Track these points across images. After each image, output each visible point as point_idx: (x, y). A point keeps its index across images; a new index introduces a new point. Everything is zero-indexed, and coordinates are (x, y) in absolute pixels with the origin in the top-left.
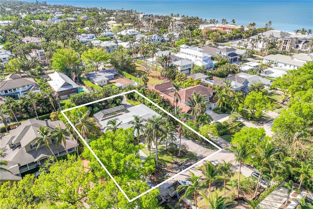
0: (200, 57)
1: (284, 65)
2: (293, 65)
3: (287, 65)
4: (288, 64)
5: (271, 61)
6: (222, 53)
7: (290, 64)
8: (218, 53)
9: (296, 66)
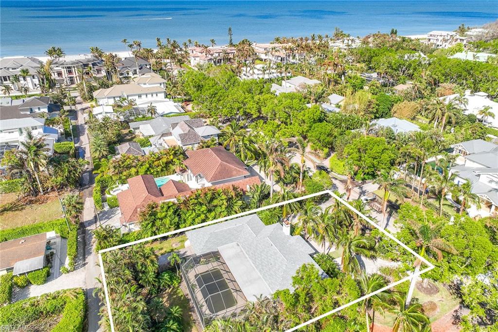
0: (34, 128)
1: (138, 96)
3: (142, 96)
4: (143, 94)
5: (117, 97)
6: (37, 111)
7: (146, 93)
8: (29, 113)
9: (154, 93)
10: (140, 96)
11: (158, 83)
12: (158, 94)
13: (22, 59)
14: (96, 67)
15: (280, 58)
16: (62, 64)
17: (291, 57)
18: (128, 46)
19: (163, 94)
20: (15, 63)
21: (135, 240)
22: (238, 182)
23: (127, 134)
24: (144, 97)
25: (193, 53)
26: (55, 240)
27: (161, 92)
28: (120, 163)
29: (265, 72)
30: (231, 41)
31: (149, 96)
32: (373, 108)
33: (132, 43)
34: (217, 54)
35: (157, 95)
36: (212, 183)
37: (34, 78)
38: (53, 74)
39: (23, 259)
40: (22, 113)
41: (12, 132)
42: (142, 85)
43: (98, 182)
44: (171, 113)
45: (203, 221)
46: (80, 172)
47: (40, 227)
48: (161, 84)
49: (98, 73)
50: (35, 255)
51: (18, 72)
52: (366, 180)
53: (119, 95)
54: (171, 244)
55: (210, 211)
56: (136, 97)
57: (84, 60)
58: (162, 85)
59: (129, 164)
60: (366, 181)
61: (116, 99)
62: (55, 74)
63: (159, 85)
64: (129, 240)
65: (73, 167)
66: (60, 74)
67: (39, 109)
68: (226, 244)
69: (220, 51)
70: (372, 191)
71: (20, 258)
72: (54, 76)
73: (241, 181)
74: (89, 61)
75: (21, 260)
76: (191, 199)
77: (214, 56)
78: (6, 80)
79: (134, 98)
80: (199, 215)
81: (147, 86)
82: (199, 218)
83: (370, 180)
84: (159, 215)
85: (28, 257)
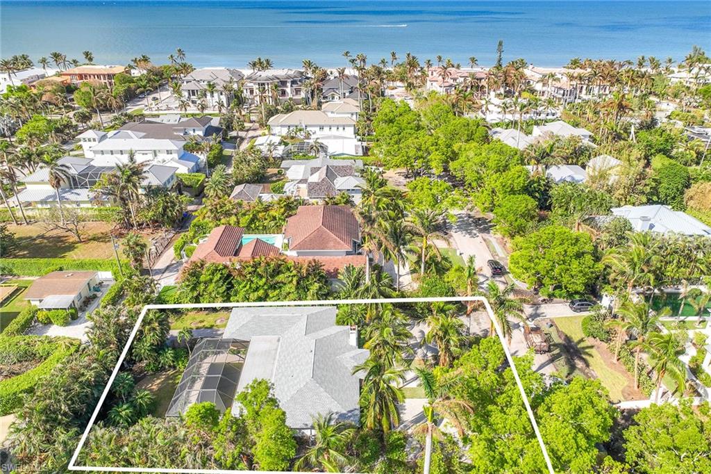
0: (169, 152)
1: (318, 128)
2: (334, 126)
3: (325, 128)
4: (327, 126)
5: (293, 126)
6: (192, 132)
7: (330, 124)
8: (182, 134)
9: (341, 126)
10: (322, 128)
11: (348, 113)
12: (346, 128)
13: (221, 70)
14: (295, 86)
15: (562, 92)
16: (255, 80)
17: (584, 91)
18: (350, 61)
19: (353, 128)
20: (213, 75)
21: (175, 303)
22: (336, 258)
23: (275, 175)
24: (326, 129)
25: (432, 75)
26: (107, 283)
27: (350, 126)
28: (218, 207)
29: (507, 110)
30: (499, 61)
31: (334, 129)
32: (646, 185)
33: (355, 58)
34: (462, 79)
35: (344, 129)
36: (298, 253)
37: (221, 94)
38: (245, 91)
39: (56, 294)
40: (175, 133)
41: (146, 154)
42: (330, 114)
43: (194, 226)
44: (343, 154)
45: (260, 299)
46: (177, 210)
47: (99, 264)
48: (352, 114)
49: (297, 94)
50: (69, 292)
51: (204, 85)
52: (556, 297)
53: (296, 124)
54: (216, 319)
55: (273, 287)
56: (317, 129)
57: (283, 76)
58: (355, 116)
59: (228, 211)
60: (555, 299)
61: (291, 129)
62: (248, 91)
63: (350, 115)
64: (168, 301)
65: (172, 202)
66: (252, 92)
67: (194, 130)
68: (265, 334)
69: (467, 75)
70: (552, 317)
71: (55, 292)
72: (246, 94)
73: (340, 257)
74: (289, 77)
75: (54, 294)
76: (248, 267)
77: (458, 81)
78: (194, 94)
79: (313, 129)
80: (257, 289)
81: (335, 115)
82: (256, 293)
83: (562, 299)
84: (202, 278)
85: (61, 293)
